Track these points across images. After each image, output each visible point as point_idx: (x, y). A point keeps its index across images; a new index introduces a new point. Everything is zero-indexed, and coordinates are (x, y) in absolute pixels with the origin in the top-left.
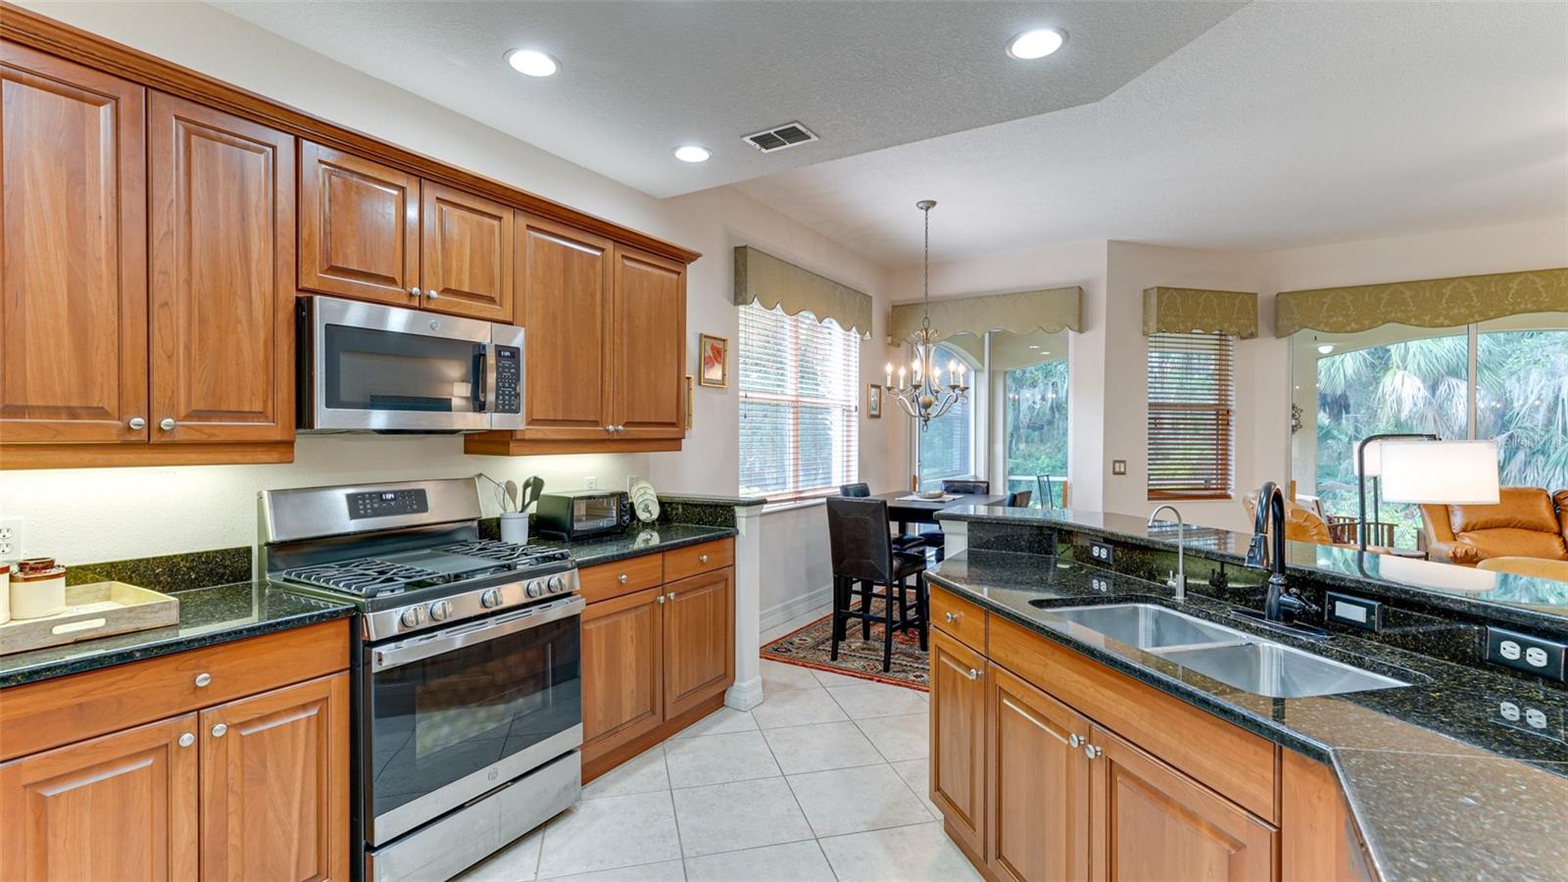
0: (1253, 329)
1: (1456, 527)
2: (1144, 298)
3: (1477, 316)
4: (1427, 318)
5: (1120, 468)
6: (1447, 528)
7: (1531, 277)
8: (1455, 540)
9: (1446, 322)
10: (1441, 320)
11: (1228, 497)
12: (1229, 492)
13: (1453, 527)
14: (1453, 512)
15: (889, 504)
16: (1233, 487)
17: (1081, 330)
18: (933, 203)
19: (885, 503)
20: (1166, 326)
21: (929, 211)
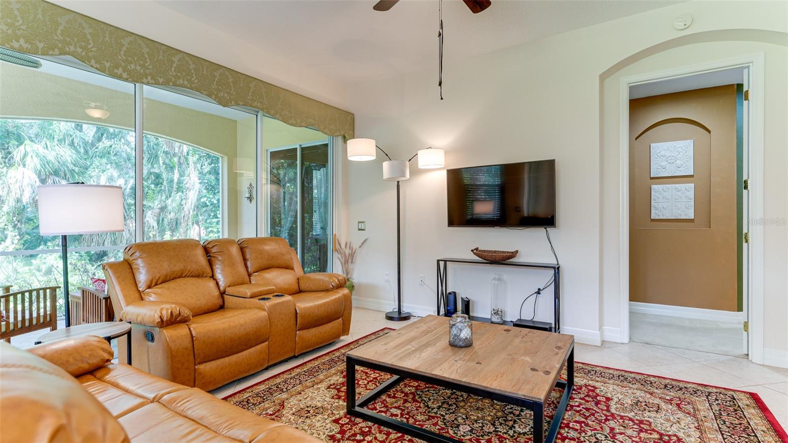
1: (142, 286)
3: (149, 78)
4: (108, 65)
6: (134, 288)
7: (187, 58)
8: (142, 299)
9: (125, 75)
10: (120, 71)
13: (139, 285)
14: (138, 269)
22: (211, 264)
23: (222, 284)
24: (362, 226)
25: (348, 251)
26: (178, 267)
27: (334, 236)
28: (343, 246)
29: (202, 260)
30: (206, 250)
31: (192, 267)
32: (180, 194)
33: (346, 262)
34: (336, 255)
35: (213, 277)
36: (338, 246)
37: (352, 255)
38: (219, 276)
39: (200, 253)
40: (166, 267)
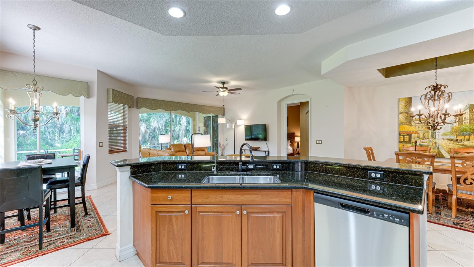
0: (133, 106)
2: (107, 91)
5: (101, 144)
11: (126, 151)
12: (127, 150)
15: (43, 167)
16: (128, 148)
17: (88, 97)
18: (39, 29)
19: (41, 167)
20: (115, 101)
21: (35, 31)
22: (185, 149)
23: (188, 153)
24: (226, 140)
25: (223, 147)
26: (179, 149)
27: (219, 143)
28: (222, 145)
29: (184, 148)
30: (185, 146)
31: (182, 150)
32: (180, 125)
33: (222, 150)
34: (220, 148)
35: (186, 152)
36: (220, 145)
37: (224, 148)
38: (187, 152)
39: (183, 146)
40: (177, 149)
